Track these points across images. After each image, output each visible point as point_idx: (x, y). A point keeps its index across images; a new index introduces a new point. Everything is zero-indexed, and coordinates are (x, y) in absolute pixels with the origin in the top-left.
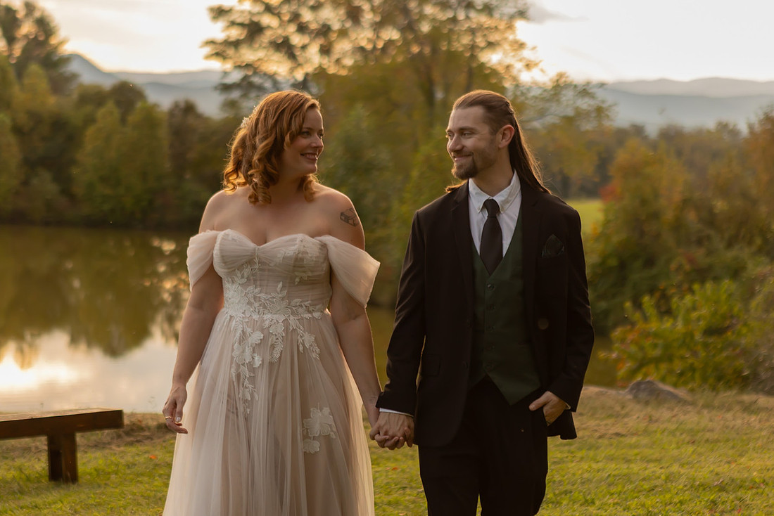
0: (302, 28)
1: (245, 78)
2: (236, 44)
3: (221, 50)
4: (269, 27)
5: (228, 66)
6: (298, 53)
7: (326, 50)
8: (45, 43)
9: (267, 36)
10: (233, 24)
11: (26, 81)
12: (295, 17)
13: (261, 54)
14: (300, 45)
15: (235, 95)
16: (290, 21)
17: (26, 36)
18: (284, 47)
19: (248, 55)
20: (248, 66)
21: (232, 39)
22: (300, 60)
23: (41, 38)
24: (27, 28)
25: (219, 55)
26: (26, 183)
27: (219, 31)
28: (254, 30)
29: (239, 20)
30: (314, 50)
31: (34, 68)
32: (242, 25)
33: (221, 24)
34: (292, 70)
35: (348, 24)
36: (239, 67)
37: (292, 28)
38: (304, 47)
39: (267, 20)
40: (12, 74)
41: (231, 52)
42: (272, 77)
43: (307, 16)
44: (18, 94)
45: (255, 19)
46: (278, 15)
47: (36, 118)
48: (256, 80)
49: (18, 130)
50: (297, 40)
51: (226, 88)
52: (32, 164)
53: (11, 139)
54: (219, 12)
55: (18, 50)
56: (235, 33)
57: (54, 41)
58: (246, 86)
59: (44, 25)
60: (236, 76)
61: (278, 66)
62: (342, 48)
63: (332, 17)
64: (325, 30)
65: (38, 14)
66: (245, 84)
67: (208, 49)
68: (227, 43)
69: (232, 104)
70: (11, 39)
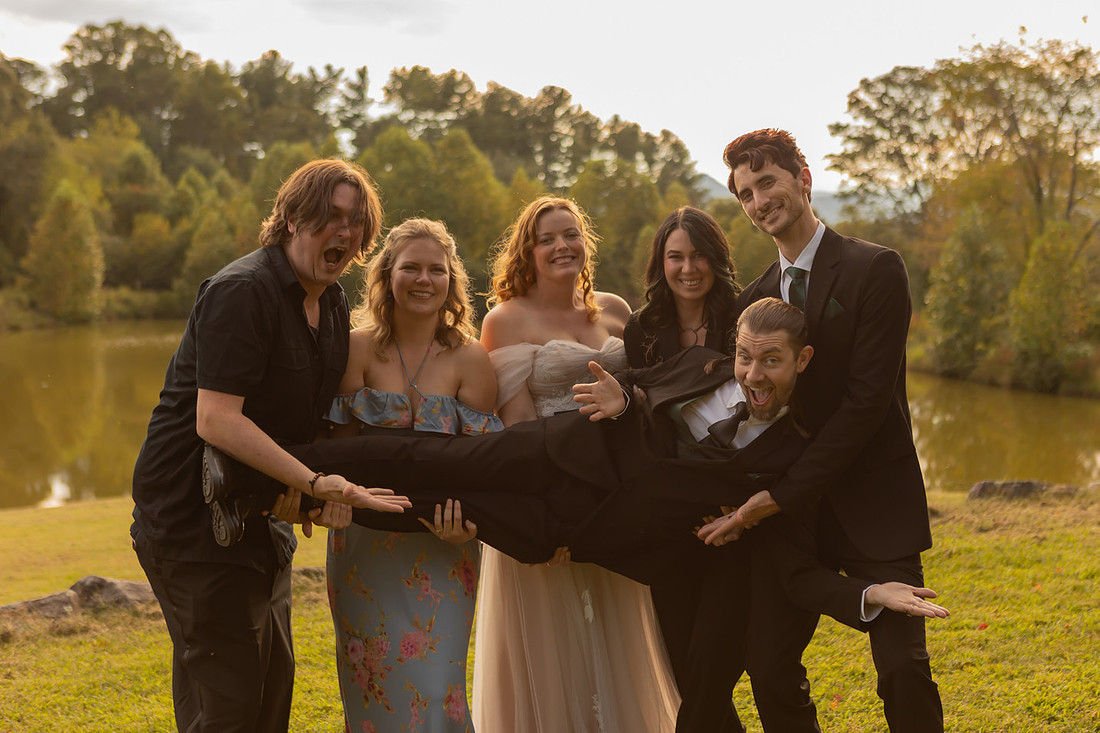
0: (911, 139)
1: (862, 186)
2: (852, 157)
3: (839, 162)
4: (881, 140)
5: (846, 176)
6: (908, 161)
7: (933, 159)
8: (680, 164)
9: (882, 147)
10: (849, 138)
11: (669, 197)
12: (905, 129)
13: (875, 164)
14: (910, 154)
15: (853, 201)
16: (900, 134)
17: (664, 159)
18: (896, 156)
19: (864, 166)
20: (864, 175)
21: (850, 151)
22: (911, 168)
23: (677, 161)
24: (664, 152)
25: (835, 166)
28: (868, 142)
29: (855, 135)
30: (923, 162)
31: (675, 185)
32: (857, 139)
33: (839, 138)
34: (903, 177)
35: (953, 133)
36: (856, 176)
37: (902, 139)
38: (914, 156)
39: (879, 133)
40: (657, 194)
41: (848, 163)
42: (886, 183)
43: (916, 128)
45: (869, 133)
46: (891, 129)
48: (871, 187)
50: (907, 150)
51: (844, 196)
54: (837, 129)
55: (658, 168)
56: (851, 147)
57: (687, 162)
58: (862, 194)
59: (678, 148)
60: (853, 184)
61: (892, 175)
62: (948, 154)
63: (940, 128)
64: (933, 140)
65: (673, 140)
66: (861, 192)
67: (828, 162)
68: (845, 156)
69: (850, 210)
70: (651, 162)
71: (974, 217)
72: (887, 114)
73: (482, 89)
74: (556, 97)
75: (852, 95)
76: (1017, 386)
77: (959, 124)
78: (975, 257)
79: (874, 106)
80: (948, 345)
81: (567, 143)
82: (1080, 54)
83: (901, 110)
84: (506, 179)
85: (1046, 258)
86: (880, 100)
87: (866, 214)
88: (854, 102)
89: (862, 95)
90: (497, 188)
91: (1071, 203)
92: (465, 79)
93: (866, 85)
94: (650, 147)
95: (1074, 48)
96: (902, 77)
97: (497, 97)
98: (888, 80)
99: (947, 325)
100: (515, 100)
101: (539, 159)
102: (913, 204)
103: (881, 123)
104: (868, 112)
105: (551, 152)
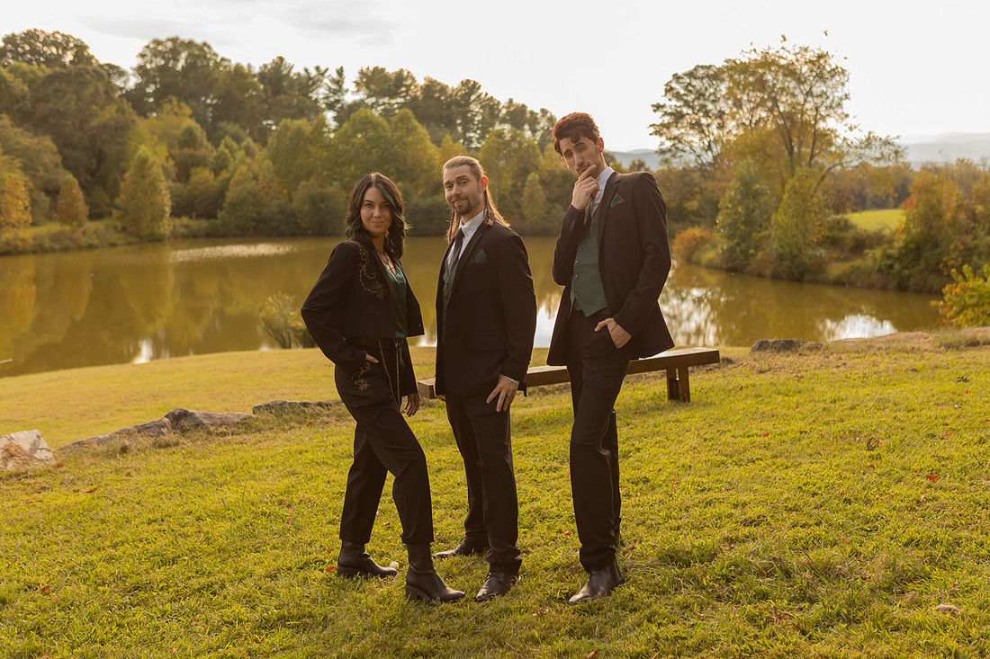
0: (707, 114)
1: (674, 145)
2: (667, 126)
3: (659, 130)
4: (688, 114)
5: (663, 139)
6: (705, 128)
7: (721, 127)
9: (687, 119)
10: (666, 113)
11: (546, 153)
12: (703, 107)
13: (683, 130)
14: (706, 124)
15: (668, 156)
16: (699, 111)
17: (543, 128)
18: (696, 125)
19: (675, 132)
20: (675, 138)
21: (666, 122)
22: (707, 133)
24: (543, 124)
25: (656, 133)
26: (548, 212)
27: (658, 118)
28: (678, 116)
29: (670, 111)
30: (714, 128)
32: (671, 114)
33: (659, 114)
34: (701, 139)
35: (735, 110)
36: (670, 139)
37: (701, 114)
38: (708, 125)
39: (685, 110)
40: (538, 151)
41: (665, 130)
42: (690, 143)
43: (710, 106)
44: (542, 160)
45: (679, 109)
46: (693, 108)
47: (553, 175)
48: (680, 146)
49: (543, 182)
50: (704, 121)
51: (662, 152)
52: (552, 201)
53: (540, 187)
54: (658, 107)
55: (539, 134)
56: (667, 119)
58: (674, 151)
60: (668, 144)
61: (694, 138)
62: (731, 124)
63: (725, 106)
64: (721, 114)
65: (549, 115)
66: (673, 149)
67: (652, 130)
68: (663, 125)
69: (666, 161)
70: (534, 131)
71: (747, 165)
72: (690, 98)
73: (421, 82)
74: (471, 88)
75: (666, 85)
76: (776, 277)
77: (738, 104)
78: (748, 192)
79: (682, 92)
80: (731, 250)
81: (479, 118)
82: (820, 57)
83: (700, 95)
84: (438, 143)
85: (795, 192)
86: (686, 88)
87: (677, 164)
88: (669, 90)
89: (674, 85)
90: (432, 149)
91: (812, 156)
92: (410, 76)
93: (677, 78)
94: (533, 121)
95: (817, 52)
96: (701, 72)
97: (431, 88)
98: (691, 75)
99: (730, 237)
100: (443, 89)
101: (460, 129)
102: (708, 157)
103: (687, 104)
104: (678, 96)
105: (468, 123)
